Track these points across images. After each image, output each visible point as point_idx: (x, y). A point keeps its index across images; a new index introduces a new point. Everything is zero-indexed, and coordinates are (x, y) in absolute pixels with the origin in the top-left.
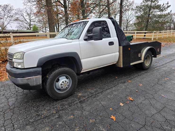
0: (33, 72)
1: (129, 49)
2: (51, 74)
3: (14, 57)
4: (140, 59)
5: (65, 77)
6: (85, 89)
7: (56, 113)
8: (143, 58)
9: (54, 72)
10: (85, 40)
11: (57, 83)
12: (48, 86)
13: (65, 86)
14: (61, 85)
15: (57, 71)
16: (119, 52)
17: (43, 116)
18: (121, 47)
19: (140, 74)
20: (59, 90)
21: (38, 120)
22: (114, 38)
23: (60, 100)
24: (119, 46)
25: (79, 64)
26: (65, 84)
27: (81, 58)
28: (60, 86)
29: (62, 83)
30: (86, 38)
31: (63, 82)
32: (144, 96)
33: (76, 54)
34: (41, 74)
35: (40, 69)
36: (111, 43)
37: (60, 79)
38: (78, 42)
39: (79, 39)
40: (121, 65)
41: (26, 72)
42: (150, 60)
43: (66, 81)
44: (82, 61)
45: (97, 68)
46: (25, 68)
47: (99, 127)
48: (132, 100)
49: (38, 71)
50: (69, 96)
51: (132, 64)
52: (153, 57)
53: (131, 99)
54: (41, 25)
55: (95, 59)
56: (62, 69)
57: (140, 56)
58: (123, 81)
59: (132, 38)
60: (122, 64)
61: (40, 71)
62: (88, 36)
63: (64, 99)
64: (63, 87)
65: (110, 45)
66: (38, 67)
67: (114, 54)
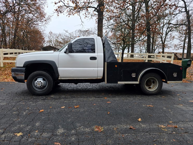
1: (116, 66)
4: (135, 79)
5: (42, 79)
8: (139, 80)
13: (39, 85)
14: (36, 83)
15: (35, 73)
18: (106, 63)
22: (99, 54)
24: (104, 62)
31: (38, 82)
33: (53, 62)
34: (24, 72)
35: (24, 69)
39: (61, 51)
42: (157, 84)
43: (40, 82)
51: (119, 83)
55: (73, 69)
56: (40, 72)
57: (134, 76)
59: (189, 63)
60: (106, 80)
64: (37, 86)
65: (92, 59)
66: (23, 67)
67: (96, 69)
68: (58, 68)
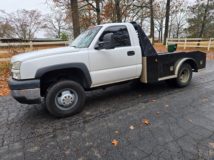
0: (29, 84)
1: (156, 60)
2: (52, 87)
3: (13, 67)
4: (173, 73)
5: (69, 92)
6: (96, 108)
7: (53, 132)
8: (176, 73)
9: (55, 85)
10: (96, 49)
11: (59, 98)
12: (48, 100)
13: (68, 102)
14: (64, 100)
15: (58, 84)
16: (142, 64)
17: (37, 134)
18: (145, 58)
19: (171, 93)
20: (62, 106)
21: (30, 138)
22: (136, 47)
23: (63, 118)
24: (142, 56)
25: (87, 77)
26: (67, 99)
27: (89, 70)
28: (62, 102)
29: (65, 99)
30: (97, 46)
31: (66, 97)
32: (165, 120)
33: (83, 65)
34: (39, 87)
35: (38, 81)
36: (131, 53)
37: (63, 93)
38: (87, 52)
39: (88, 47)
40: (145, 80)
41: (22, 84)
42: (188, 75)
43: (69, 97)
44: (92, 73)
45: (113, 82)
46: (22, 79)
47: (94, 152)
48: (148, 123)
49: (36, 83)
50: (74, 115)
51: (160, 79)
52: (194, 71)
53: (146, 122)
54: (71, 32)
55: (109, 71)
56: (66, 82)
57: (172, 70)
58: (146, 100)
59: (175, 47)
60: (146, 78)
61: (38, 83)
62: (99, 44)
63: (67, 117)
64: (66, 103)
65: (129, 55)
66: (36, 78)
67: (135, 66)
68: (90, 72)
